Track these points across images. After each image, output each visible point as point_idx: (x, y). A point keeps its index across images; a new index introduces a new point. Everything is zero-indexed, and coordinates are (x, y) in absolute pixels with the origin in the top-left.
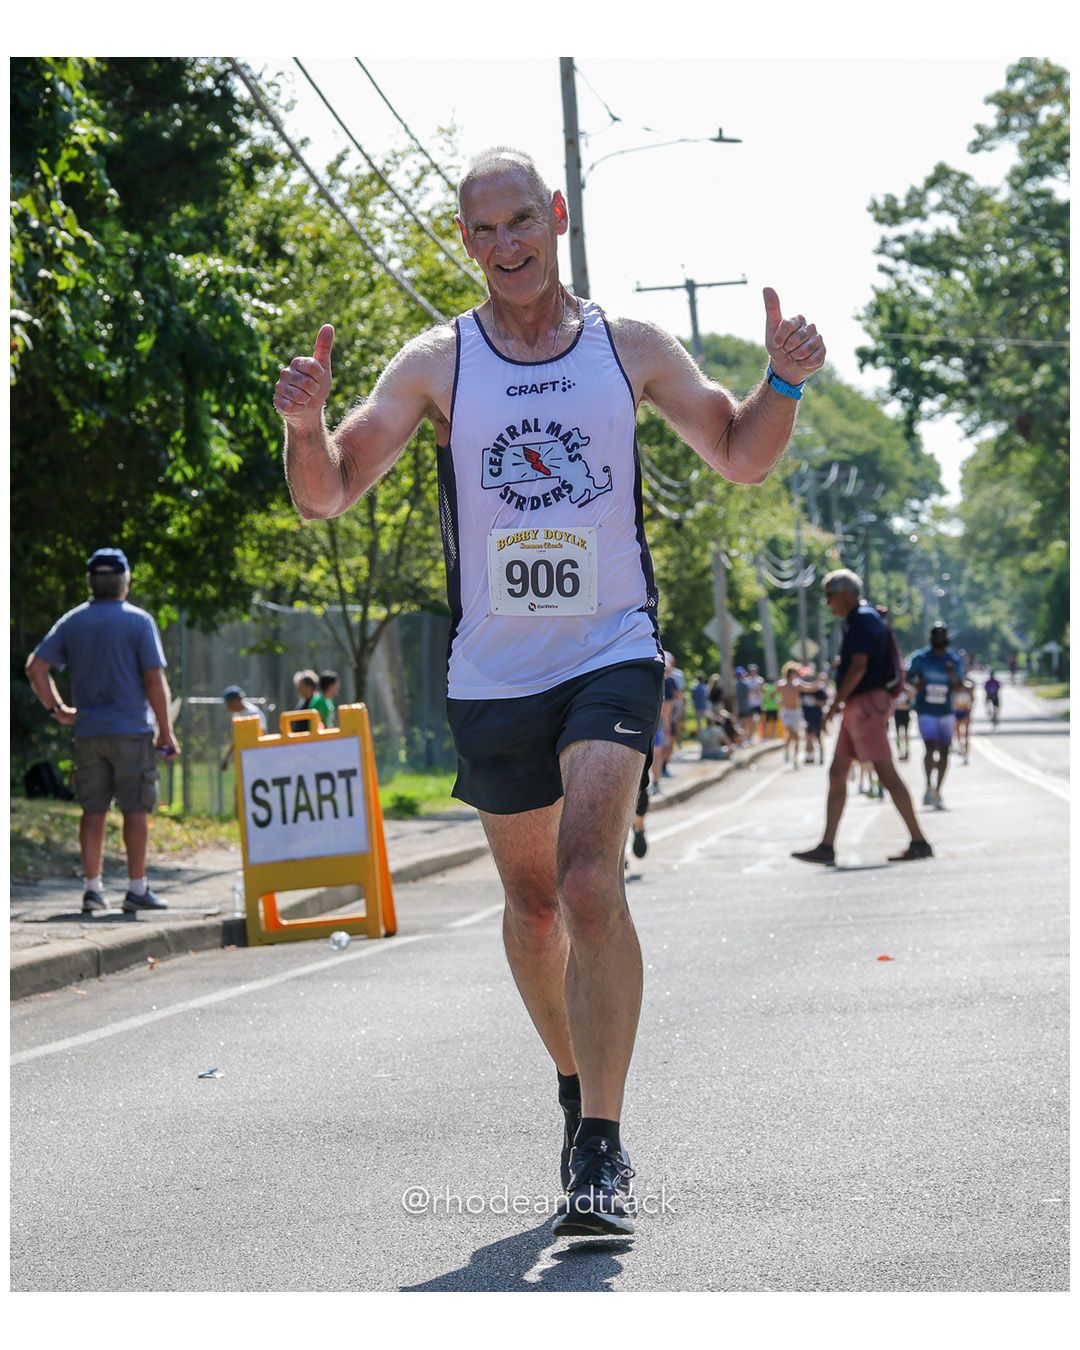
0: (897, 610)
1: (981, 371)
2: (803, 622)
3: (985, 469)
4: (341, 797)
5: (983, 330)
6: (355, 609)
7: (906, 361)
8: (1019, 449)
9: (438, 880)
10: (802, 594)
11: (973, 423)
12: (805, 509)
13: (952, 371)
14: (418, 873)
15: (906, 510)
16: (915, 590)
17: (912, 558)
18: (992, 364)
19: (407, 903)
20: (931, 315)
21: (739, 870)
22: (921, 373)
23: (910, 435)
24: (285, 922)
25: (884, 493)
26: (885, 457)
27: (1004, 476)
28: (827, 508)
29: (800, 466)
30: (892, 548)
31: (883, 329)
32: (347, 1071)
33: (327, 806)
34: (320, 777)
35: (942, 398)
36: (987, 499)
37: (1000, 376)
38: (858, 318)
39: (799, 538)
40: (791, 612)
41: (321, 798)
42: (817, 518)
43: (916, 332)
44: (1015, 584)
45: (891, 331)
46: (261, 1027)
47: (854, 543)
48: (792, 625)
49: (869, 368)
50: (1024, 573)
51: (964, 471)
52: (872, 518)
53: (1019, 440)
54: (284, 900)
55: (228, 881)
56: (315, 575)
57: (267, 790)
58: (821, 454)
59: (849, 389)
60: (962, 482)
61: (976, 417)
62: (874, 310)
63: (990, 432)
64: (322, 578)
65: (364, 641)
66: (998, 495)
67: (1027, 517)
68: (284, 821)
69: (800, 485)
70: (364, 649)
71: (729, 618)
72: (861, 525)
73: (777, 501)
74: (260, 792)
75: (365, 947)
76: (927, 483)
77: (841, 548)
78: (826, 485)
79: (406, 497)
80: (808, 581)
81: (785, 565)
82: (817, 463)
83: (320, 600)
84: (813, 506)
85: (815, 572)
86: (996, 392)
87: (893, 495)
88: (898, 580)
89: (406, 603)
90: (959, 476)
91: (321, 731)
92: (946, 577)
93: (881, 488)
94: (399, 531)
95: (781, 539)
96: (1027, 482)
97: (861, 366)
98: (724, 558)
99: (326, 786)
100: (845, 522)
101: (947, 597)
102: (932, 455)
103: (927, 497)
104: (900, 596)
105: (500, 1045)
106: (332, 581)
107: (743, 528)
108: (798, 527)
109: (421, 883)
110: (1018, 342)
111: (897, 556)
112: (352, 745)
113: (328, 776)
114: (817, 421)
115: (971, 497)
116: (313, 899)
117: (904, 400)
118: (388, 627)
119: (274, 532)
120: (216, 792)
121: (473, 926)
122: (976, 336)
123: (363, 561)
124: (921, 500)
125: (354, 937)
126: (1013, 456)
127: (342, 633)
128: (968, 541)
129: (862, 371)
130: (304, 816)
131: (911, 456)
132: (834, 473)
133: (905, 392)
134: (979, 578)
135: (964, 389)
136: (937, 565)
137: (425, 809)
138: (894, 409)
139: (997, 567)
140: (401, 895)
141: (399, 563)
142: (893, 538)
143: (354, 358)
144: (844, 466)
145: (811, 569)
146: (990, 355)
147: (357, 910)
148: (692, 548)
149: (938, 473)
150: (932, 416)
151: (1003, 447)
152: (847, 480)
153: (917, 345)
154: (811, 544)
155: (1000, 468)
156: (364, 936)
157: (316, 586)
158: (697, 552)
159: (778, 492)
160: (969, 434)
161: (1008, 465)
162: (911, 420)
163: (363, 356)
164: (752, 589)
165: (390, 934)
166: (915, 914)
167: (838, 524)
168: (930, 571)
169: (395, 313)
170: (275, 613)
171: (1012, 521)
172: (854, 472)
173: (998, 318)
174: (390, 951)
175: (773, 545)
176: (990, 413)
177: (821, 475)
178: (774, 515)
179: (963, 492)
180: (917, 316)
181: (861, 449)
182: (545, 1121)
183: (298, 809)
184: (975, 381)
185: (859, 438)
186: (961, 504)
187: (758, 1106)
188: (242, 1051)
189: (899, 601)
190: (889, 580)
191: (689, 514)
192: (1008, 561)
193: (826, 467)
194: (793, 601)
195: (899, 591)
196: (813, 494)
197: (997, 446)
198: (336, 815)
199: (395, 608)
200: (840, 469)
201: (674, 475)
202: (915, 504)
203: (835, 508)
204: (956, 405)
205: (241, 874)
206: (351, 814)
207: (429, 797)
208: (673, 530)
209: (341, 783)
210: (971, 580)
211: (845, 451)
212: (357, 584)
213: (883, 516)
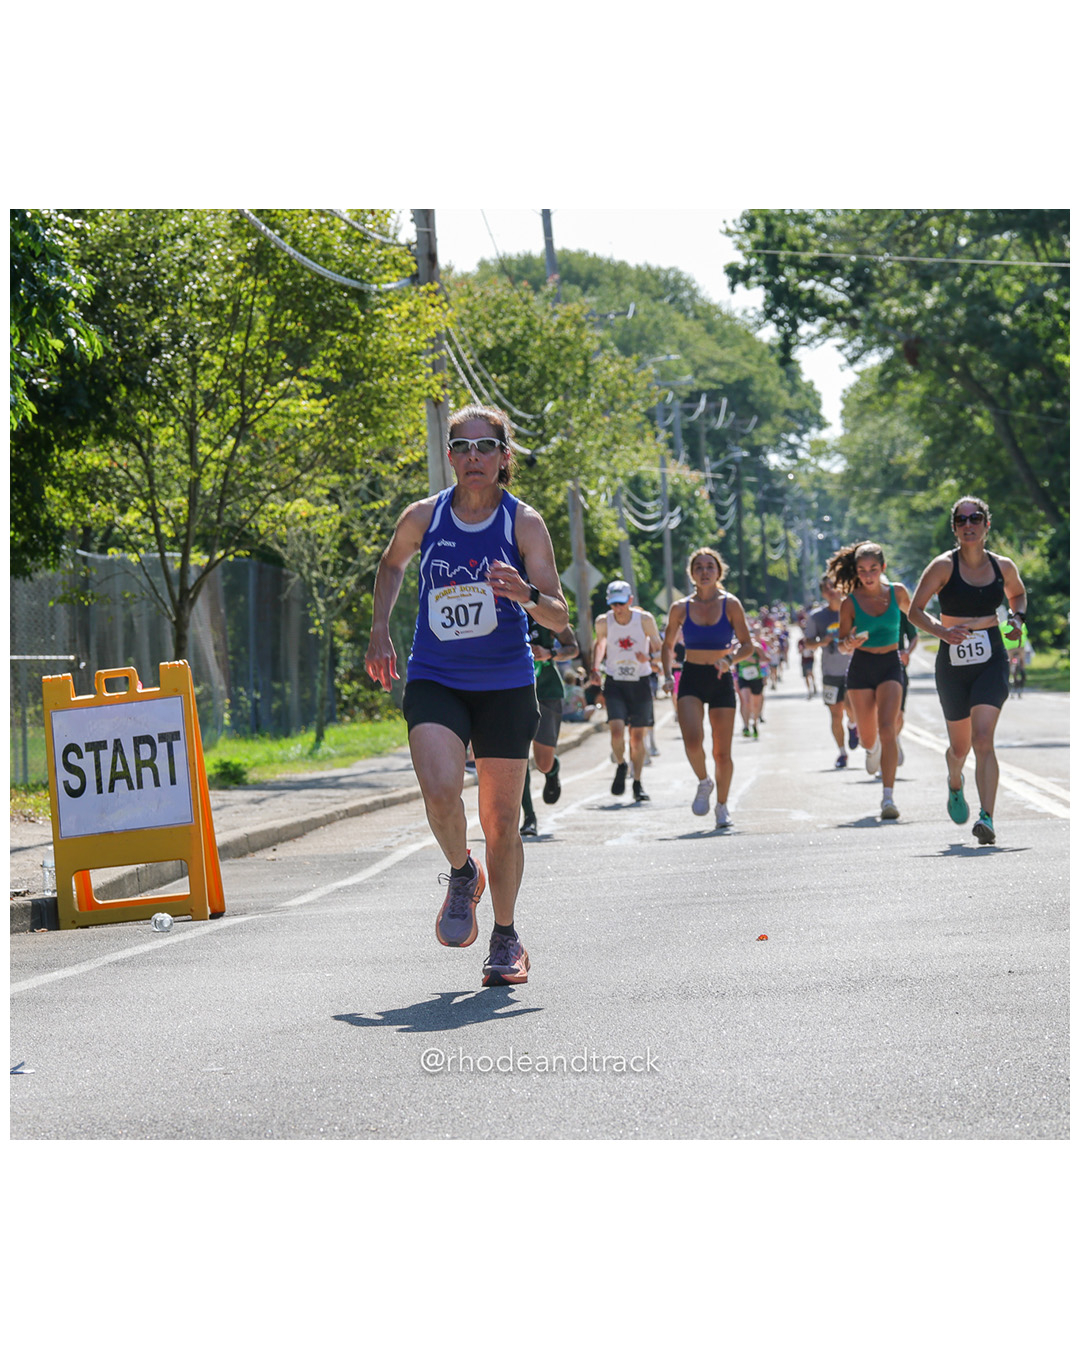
0: (771, 555)
1: (865, 290)
2: (669, 570)
3: (868, 400)
4: (162, 763)
5: (868, 245)
6: (174, 556)
7: (782, 279)
8: (906, 377)
9: (268, 854)
10: (667, 537)
11: (855, 349)
12: (671, 444)
13: (834, 292)
14: (245, 848)
15: (784, 445)
16: (791, 534)
17: (787, 497)
18: (879, 284)
19: (234, 878)
20: (809, 230)
21: (602, 843)
22: (800, 292)
23: (786, 361)
24: (100, 902)
25: (758, 426)
26: (756, 387)
27: (889, 407)
28: (693, 443)
29: (666, 396)
30: (766, 487)
31: (757, 245)
32: (174, 1065)
33: (147, 772)
34: (139, 741)
35: (821, 321)
36: (873, 432)
37: (886, 297)
38: (728, 233)
39: (663, 476)
40: (655, 558)
41: (140, 765)
42: (683, 455)
43: (794, 248)
44: (902, 527)
45: (765, 246)
46: (77, 1017)
47: (726, 481)
48: (657, 572)
49: (740, 287)
50: (914, 514)
51: (845, 401)
52: (746, 454)
53: (909, 368)
54: (99, 878)
55: (37, 857)
56: (131, 517)
57: (80, 756)
58: (690, 383)
59: (717, 309)
60: (843, 414)
61: (858, 342)
62: (745, 222)
63: (874, 359)
64: (138, 521)
65: (184, 591)
66: (884, 427)
67: (916, 453)
68: (100, 791)
69: (666, 419)
70: (184, 601)
71: (587, 563)
72: (731, 462)
73: (641, 437)
74: (72, 758)
75: (188, 929)
76: (808, 416)
77: (710, 487)
78: (695, 417)
79: (231, 431)
80: (675, 523)
81: (649, 505)
82: (684, 394)
83: (135, 547)
84: (680, 441)
85: (681, 513)
86: (884, 314)
87: (767, 428)
88: (773, 523)
89: (233, 548)
90: (841, 406)
91: (140, 690)
92: (827, 518)
93: (755, 419)
94: (223, 467)
95: (645, 477)
96: (915, 414)
97: (732, 285)
98: (582, 498)
99: (145, 751)
100: (716, 458)
101: (827, 540)
102: (811, 383)
103: (805, 431)
104: (776, 540)
105: (342, 1036)
106: (148, 524)
107: (603, 465)
108: (663, 465)
109: (249, 859)
110: (904, 258)
111: (773, 497)
112: (174, 705)
113: (148, 740)
114: (682, 346)
115: (854, 430)
116: (131, 875)
117: (779, 323)
118: (211, 574)
119: (83, 469)
120: (21, 759)
121: (308, 904)
122: (860, 252)
123: (184, 500)
124: (799, 434)
125: (177, 919)
126: (901, 385)
127: (159, 580)
128: (851, 479)
129: (733, 291)
130: (121, 784)
131: (788, 384)
132: (703, 402)
133: (781, 313)
134: (863, 520)
135: (846, 310)
136: (815, 505)
137: (252, 776)
138: (769, 333)
139: (882, 506)
140: (227, 869)
141: (223, 504)
142: (766, 474)
143: (172, 275)
144: (713, 396)
145: (678, 510)
146: (876, 273)
147: (180, 888)
148: (544, 488)
149: (818, 403)
150: (811, 340)
151: (889, 375)
152: (717, 413)
153: (794, 262)
154: (676, 481)
155: (885, 399)
156: (190, 917)
157: (130, 529)
158: (549, 492)
159: (639, 425)
160: (852, 361)
161: (895, 395)
162: (786, 346)
163: (181, 274)
164: (613, 534)
165: (217, 914)
166: (797, 890)
167: (707, 460)
168: (809, 513)
169: (217, 225)
170: (85, 559)
171: (900, 458)
172: (724, 402)
173: (883, 232)
174: (218, 933)
175: (636, 484)
176: (874, 338)
177: (688, 406)
178: (637, 450)
179: (845, 426)
180: (793, 229)
181: (734, 377)
182: (395, 1118)
183: (114, 777)
184: (859, 302)
185: (731, 365)
186: (841, 437)
187: (630, 1100)
188: (57, 1043)
189: (775, 546)
190: (763, 523)
191: (543, 450)
192: (894, 501)
193: (694, 397)
194: (657, 546)
195: (774, 534)
196: (678, 428)
197: (882, 374)
198: (157, 784)
199: (219, 555)
200: (709, 400)
201: (526, 406)
202: (793, 439)
203: (704, 443)
204: (837, 329)
205: (51, 848)
206: (173, 782)
207: (256, 764)
208: (524, 467)
209: (162, 748)
210: (854, 521)
211: (714, 381)
212: (176, 527)
213: (757, 451)
